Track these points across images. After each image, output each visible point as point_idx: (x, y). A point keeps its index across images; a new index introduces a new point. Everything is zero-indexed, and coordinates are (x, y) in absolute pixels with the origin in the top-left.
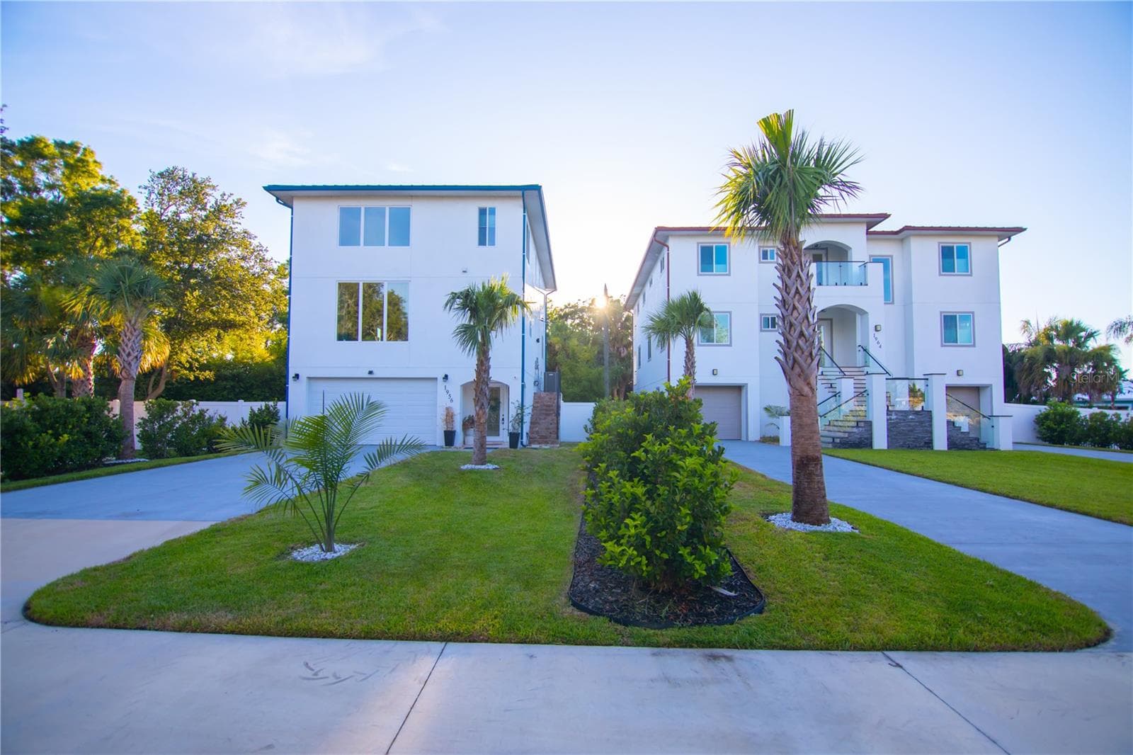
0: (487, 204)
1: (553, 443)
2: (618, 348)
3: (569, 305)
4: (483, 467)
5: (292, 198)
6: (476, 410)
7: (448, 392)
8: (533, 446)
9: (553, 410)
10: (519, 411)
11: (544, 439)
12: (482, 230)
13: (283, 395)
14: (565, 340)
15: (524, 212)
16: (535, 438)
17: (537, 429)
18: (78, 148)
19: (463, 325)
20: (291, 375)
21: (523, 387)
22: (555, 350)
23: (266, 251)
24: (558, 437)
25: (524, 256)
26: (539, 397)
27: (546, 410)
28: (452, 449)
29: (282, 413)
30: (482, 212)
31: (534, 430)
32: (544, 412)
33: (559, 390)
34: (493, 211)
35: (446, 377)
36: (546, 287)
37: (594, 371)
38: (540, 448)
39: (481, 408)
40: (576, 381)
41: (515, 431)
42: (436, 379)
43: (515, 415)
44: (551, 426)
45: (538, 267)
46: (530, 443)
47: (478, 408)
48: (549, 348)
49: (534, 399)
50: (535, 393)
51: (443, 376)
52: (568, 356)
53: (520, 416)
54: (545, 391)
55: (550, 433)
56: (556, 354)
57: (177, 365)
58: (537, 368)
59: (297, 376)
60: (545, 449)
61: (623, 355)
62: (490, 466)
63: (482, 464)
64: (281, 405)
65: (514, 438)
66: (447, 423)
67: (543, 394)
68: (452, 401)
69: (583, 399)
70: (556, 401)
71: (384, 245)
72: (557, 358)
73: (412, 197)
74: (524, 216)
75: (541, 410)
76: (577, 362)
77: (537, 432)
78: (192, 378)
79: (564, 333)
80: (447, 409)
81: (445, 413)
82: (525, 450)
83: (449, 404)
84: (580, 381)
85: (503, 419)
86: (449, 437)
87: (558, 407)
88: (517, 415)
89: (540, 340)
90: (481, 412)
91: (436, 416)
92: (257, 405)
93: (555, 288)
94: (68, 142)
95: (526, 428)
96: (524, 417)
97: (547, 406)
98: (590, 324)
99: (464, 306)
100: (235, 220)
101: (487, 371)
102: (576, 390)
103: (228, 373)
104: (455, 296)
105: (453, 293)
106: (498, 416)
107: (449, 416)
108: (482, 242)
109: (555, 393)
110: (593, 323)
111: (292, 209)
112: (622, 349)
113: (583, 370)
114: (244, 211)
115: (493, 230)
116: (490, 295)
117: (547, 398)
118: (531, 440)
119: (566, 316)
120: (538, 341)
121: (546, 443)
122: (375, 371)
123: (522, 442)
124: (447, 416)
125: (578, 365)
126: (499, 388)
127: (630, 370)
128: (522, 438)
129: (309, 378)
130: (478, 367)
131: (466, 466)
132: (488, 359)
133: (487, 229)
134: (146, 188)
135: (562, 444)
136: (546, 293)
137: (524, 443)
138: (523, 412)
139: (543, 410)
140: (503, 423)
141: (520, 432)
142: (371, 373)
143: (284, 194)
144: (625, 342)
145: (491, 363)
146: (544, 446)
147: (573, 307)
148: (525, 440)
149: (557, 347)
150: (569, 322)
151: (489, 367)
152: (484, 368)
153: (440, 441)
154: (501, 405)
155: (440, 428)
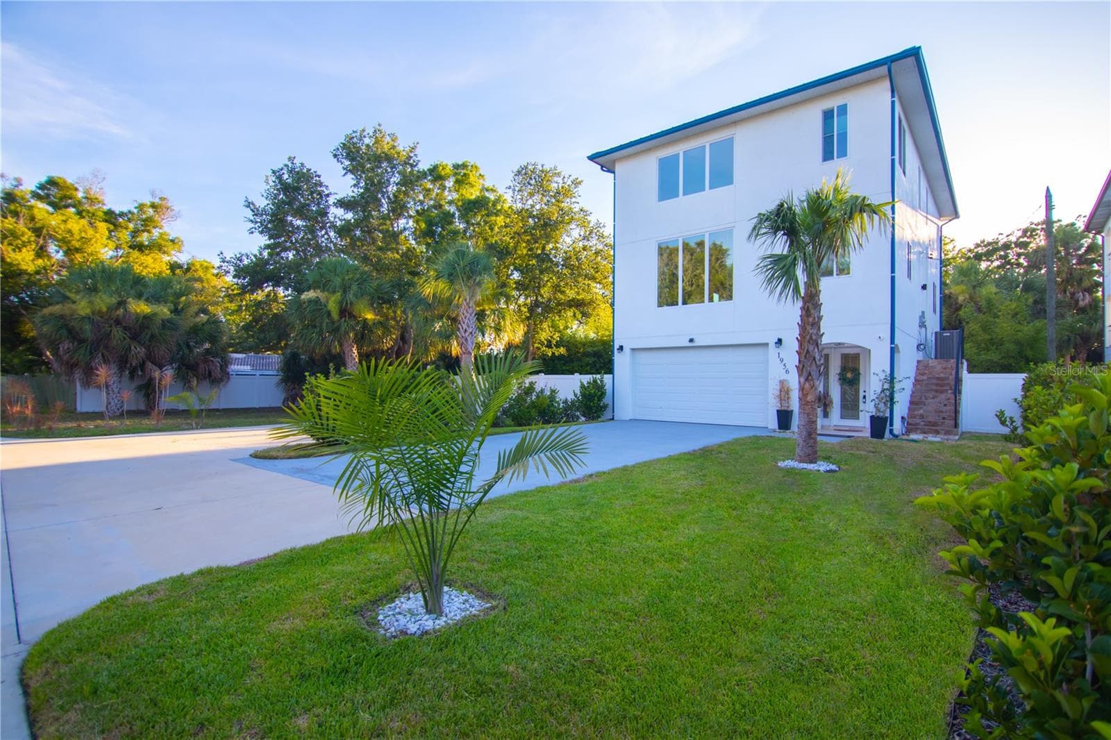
0: (833, 103)
1: (947, 433)
2: (1073, 294)
3: (983, 242)
4: (811, 466)
5: (614, 162)
6: (800, 382)
7: (782, 360)
8: (913, 436)
9: (948, 384)
10: (887, 386)
11: (932, 427)
12: (828, 141)
13: (608, 368)
14: (974, 287)
15: (893, 96)
16: (919, 424)
17: (921, 411)
18: (467, 166)
19: (772, 256)
20: (616, 346)
21: (893, 351)
22: (957, 304)
23: (604, 226)
24: (956, 426)
25: (893, 161)
26: (927, 366)
27: (937, 385)
28: (787, 434)
29: (608, 387)
30: (828, 115)
31: (916, 413)
32: (934, 388)
33: (961, 354)
34: (843, 110)
35: (780, 341)
36: (940, 215)
37: (1028, 329)
38: (922, 441)
39: (807, 380)
40: (995, 343)
41: (881, 414)
42: (766, 345)
43: (879, 390)
44: (944, 409)
45: (924, 184)
46: (908, 431)
47: (802, 380)
48: (948, 302)
49: (917, 369)
50: (918, 362)
51: (776, 341)
52: (979, 310)
53: (888, 393)
54: (936, 358)
55: (944, 418)
56: (959, 308)
57: (539, 343)
58: (922, 325)
59: (621, 348)
60: (931, 443)
61: (1081, 304)
62: (823, 466)
63: (811, 462)
64: (607, 378)
65: (879, 426)
66: (781, 400)
67: (933, 363)
68: (787, 372)
69: (1006, 368)
70: (954, 372)
71: (704, 190)
72: (961, 313)
73: (735, 123)
74: (893, 103)
75: (926, 385)
76: (996, 316)
77: (922, 416)
78: (550, 354)
79: (972, 278)
80: (782, 382)
81: (778, 388)
82: (896, 442)
83: (784, 377)
84: (1001, 343)
85: (864, 397)
86: (784, 418)
87: (958, 381)
88: (883, 391)
89: (930, 287)
90: (807, 385)
91: (767, 391)
92: (586, 379)
93: (956, 215)
94: (460, 163)
95: (901, 409)
96: (896, 395)
97: (938, 379)
98: (1019, 265)
99: (775, 230)
100: (573, 200)
101: (816, 324)
102: (994, 356)
103: (590, 350)
104: (762, 219)
105: (760, 214)
106: (857, 391)
107: (784, 392)
108: (828, 155)
109: (953, 361)
110: (1025, 264)
111: (614, 173)
112: (1081, 294)
113: (1004, 327)
114: (580, 189)
115: (843, 137)
116: (818, 205)
117: (939, 368)
118: (910, 427)
119: (978, 257)
120: (924, 287)
121: (937, 432)
122: (696, 339)
123: (891, 431)
124: (781, 391)
125: (997, 320)
126: (859, 354)
127: (1097, 327)
128: (891, 425)
129: (633, 350)
130: (802, 320)
131: (786, 463)
132: (818, 306)
133: (835, 136)
134: (510, 188)
135: (963, 435)
136: (940, 223)
137: (896, 432)
138: (892, 387)
139: (933, 384)
140: (865, 402)
141: (888, 415)
142: (691, 340)
143: (605, 160)
144: (1086, 284)
145: (824, 311)
146: (931, 438)
147: (989, 244)
148: (898, 426)
149: (961, 298)
150: (983, 265)
151: (820, 318)
152: (811, 320)
153: (773, 423)
154: (861, 376)
155: (773, 406)
